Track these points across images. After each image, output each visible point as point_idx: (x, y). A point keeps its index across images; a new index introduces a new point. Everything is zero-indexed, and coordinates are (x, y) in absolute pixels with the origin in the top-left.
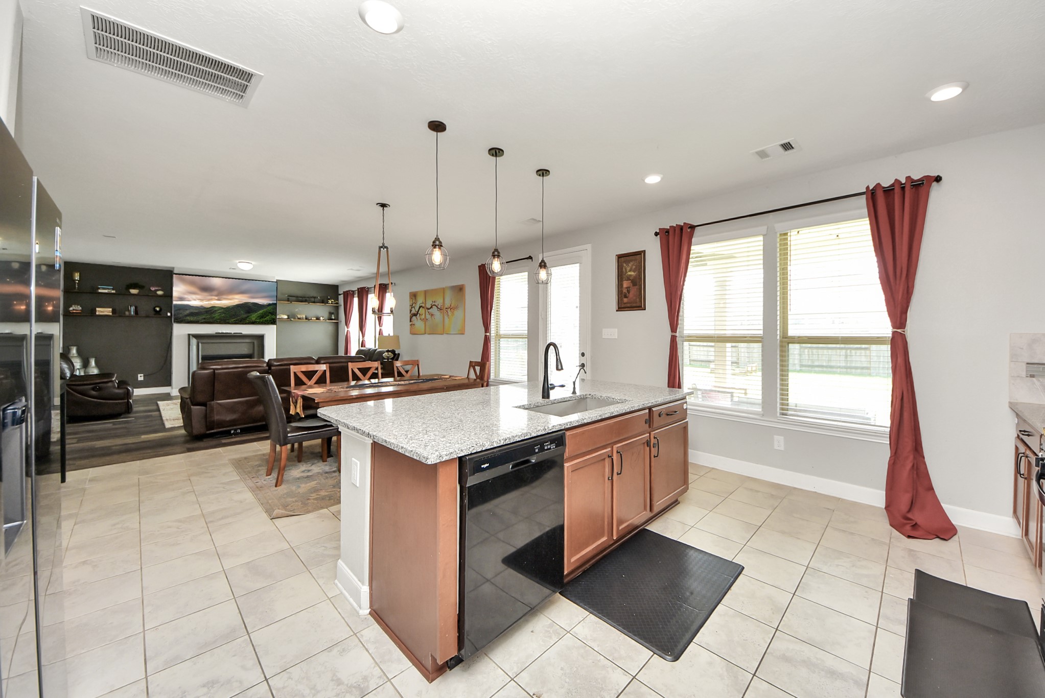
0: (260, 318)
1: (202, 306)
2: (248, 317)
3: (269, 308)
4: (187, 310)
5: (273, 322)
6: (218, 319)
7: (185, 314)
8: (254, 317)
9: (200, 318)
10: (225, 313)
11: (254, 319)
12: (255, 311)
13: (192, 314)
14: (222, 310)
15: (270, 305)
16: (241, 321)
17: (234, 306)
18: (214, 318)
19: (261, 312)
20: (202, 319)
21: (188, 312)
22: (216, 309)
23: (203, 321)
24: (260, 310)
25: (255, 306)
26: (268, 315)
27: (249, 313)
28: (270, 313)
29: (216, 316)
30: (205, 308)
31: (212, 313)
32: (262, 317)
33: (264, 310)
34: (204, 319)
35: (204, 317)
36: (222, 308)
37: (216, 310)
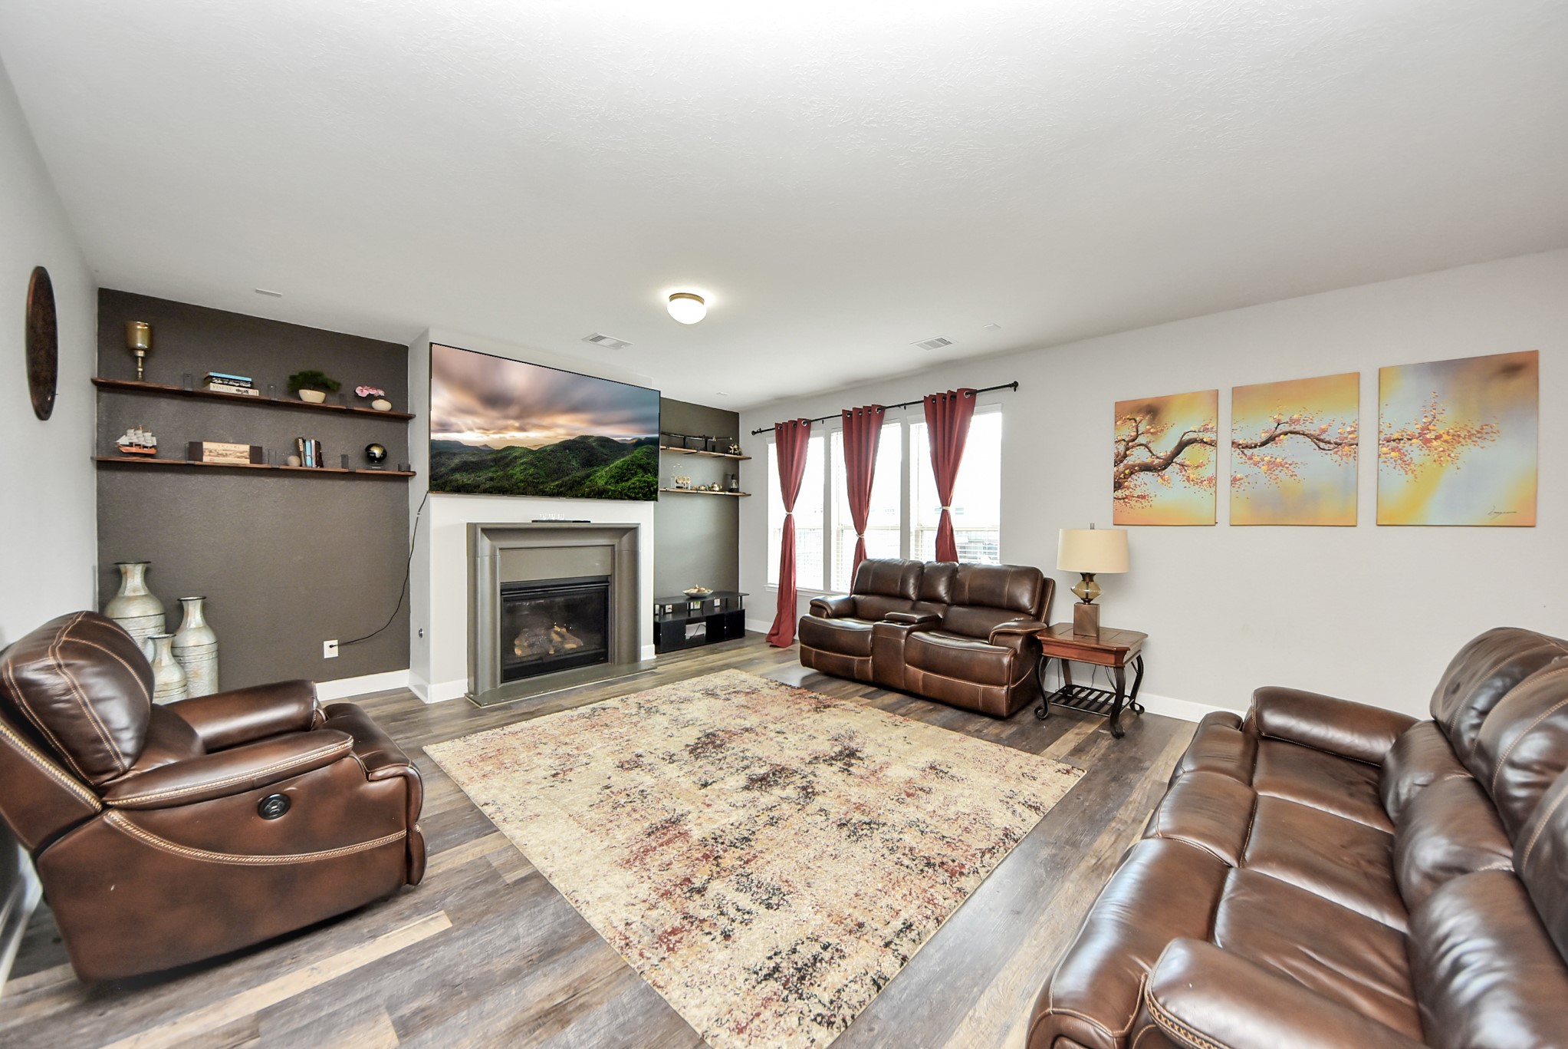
0: (617, 482)
1: (485, 445)
2: (588, 476)
3: (638, 453)
4: (454, 454)
5: (648, 493)
6: (522, 481)
7: (453, 465)
8: (601, 476)
9: (483, 476)
10: (535, 466)
11: (601, 483)
12: (605, 462)
13: (465, 467)
14: (531, 457)
15: (639, 443)
16: (571, 488)
17: (556, 445)
18: (512, 477)
19: (618, 462)
20: (487, 480)
21: (456, 461)
22: (516, 454)
23: (488, 485)
24: (617, 458)
25: (604, 447)
26: (636, 474)
27: (592, 466)
28: (640, 466)
29: (517, 472)
30: (492, 451)
31: (508, 465)
32: (621, 477)
33: (627, 458)
34: (492, 479)
35: (490, 475)
36: (530, 451)
37: (516, 458)
